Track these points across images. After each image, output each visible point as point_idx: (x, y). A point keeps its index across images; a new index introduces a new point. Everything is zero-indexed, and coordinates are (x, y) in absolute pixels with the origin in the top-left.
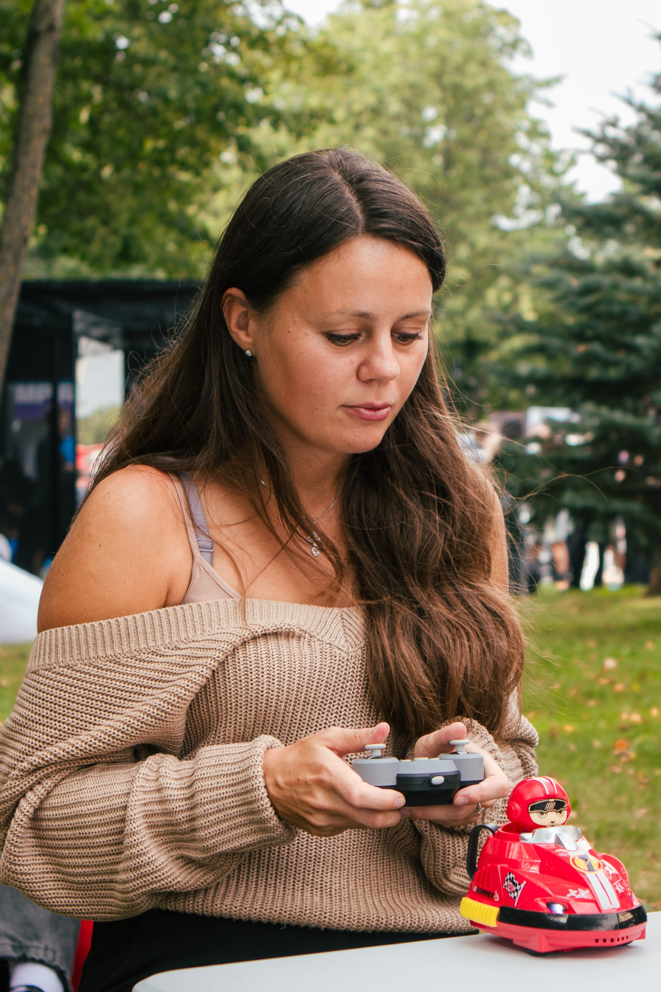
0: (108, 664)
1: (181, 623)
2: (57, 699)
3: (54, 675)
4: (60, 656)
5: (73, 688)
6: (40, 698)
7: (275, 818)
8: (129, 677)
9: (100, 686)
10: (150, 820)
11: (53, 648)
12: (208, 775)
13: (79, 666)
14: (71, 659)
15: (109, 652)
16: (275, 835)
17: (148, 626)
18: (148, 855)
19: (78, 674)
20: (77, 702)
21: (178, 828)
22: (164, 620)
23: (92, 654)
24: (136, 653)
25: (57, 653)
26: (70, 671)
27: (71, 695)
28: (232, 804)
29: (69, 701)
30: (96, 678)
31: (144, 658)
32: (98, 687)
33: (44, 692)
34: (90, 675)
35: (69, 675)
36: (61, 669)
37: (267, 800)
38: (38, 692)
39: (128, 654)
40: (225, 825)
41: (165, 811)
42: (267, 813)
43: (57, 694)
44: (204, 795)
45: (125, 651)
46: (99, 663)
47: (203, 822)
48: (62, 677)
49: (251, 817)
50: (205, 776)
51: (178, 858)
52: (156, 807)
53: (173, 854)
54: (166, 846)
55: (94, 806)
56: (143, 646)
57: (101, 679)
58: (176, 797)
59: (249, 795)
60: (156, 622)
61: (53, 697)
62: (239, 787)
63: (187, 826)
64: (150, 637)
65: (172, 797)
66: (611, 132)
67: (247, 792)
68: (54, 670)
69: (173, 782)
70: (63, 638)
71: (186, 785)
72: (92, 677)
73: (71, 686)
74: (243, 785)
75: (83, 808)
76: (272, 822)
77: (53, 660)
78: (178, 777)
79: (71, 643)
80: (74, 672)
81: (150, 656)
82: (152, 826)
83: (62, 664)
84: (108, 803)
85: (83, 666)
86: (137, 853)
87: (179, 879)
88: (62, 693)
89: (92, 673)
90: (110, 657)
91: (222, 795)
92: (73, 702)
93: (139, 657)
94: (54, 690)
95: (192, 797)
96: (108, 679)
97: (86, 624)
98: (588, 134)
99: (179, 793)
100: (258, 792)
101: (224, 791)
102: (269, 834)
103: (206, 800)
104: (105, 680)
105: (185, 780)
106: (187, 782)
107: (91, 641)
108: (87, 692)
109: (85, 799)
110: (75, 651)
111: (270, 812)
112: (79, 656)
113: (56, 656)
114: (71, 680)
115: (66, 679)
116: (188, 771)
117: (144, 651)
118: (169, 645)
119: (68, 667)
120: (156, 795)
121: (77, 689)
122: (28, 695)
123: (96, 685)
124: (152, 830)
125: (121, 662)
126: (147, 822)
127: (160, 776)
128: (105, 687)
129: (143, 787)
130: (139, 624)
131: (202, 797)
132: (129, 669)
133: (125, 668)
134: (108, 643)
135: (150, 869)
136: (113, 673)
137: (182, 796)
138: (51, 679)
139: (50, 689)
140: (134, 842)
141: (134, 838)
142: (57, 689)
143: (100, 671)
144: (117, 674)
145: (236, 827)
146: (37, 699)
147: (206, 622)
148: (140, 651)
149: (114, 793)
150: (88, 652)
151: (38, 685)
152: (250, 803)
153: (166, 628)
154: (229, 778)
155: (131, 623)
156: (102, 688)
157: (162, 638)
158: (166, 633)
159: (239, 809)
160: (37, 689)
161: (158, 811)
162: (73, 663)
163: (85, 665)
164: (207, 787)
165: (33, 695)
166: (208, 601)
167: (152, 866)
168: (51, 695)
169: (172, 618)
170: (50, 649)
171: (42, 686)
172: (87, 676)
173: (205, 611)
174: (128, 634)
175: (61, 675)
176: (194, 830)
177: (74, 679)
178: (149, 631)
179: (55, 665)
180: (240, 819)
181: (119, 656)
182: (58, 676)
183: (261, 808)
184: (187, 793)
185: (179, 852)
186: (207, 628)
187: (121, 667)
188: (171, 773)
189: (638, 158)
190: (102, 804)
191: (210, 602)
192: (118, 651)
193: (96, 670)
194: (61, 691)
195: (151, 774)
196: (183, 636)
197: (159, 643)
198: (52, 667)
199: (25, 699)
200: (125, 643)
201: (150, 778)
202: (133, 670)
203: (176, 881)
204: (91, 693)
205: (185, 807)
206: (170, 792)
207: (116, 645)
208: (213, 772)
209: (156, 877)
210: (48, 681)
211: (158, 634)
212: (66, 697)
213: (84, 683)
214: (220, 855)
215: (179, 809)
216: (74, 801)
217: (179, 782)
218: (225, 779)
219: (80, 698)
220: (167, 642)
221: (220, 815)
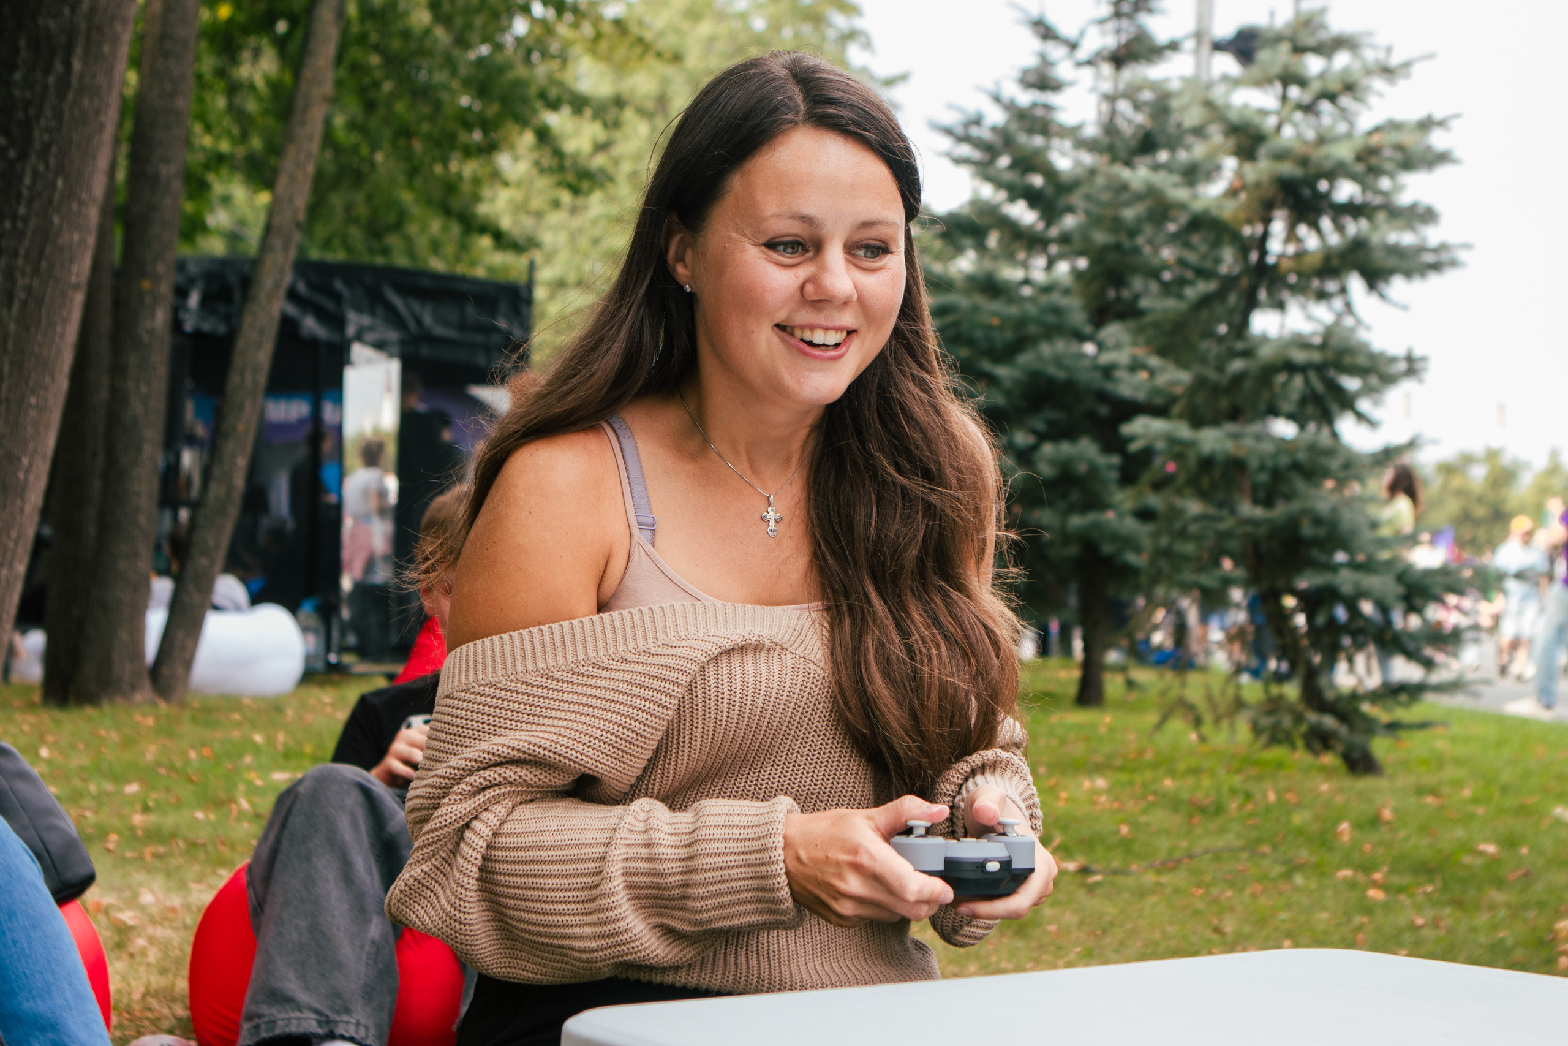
0: (539, 679)
1: (629, 631)
2: (479, 724)
3: (473, 696)
4: (480, 673)
5: (497, 710)
6: (458, 726)
7: (790, 900)
8: (566, 695)
9: (530, 706)
10: (630, 879)
11: (471, 664)
12: (715, 836)
13: (504, 682)
14: (494, 675)
15: (541, 665)
16: (786, 919)
17: (588, 633)
18: (627, 921)
19: (503, 693)
20: (505, 726)
21: (666, 893)
22: (608, 627)
23: (520, 668)
24: (573, 665)
25: (476, 670)
26: (492, 690)
27: (496, 719)
28: (740, 876)
29: (494, 726)
30: (525, 697)
31: (582, 671)
32: (528, 707)
33: (462, 718)
34: (518, 693)
35: (492, 695)
36: (482, 688)
37: (784, 877)
38: (454, 719)
39: (563, 667)
40: (726, 899)
41: (653, 872)
42: (782, 892)
43: (479, 719)
44: (707, 860)
45: (560, 663)
46: (529, 679)
47: (701, 892)
48: (483, 698)
49: (760, 894)
50: (711, 837)
51: (655, 927)
52: (641, 865)
53: (650, 921)
54: (643, 911)
55: (557, 853)
56: (581, 657)
57: (531, 698)
58: (668, 857)
59: (763, 869)
60: (598, 629)
61: (474, 723)
62: (753, 856)
63: (677, 891)
64: (590, 646)
65: (665, 856)
66: (975, 131)
67: (762, 864)
68: (472, 690)
69: (666, 837)
70: (484, 651)
71: (683, 843)
72: (520, 696)
73: (495, 708)
74: (758, 856)
75: (542, 853)
76: (786, 904)
77: (471, 678)
78: (673, 831)
79: (493, 656)
80: (498, 691)
81: (590, 668)
82: (630, 887)
83: (483, 682)
84: (575, 852)
85: (509, 683)
86: (614, 917)
87: (658, 952)
88: (485, 717)
89: (520, 690)
90: (542, 671)
91: (729, 863)
92: (500, 727)
93: (576, 670)
94: (474, 714)
95: (691, 858)
96: (539, 698)
97: (511, 633)
98: (948, 131)
99: (673, 851)
100: (776, 866)
101: (732, 858)
102: (778, 917)
103: (709, 866)
104: (536, 699)
105: (683, 837)
106: (685, 839)
107: (518, 653)
108: (514, 713)
109: (546, 844)
110: (499, 666)
111: (785, 893)
112: (504, 671)
113: (476, 674)
114: (494, 700)
115: (489, 699)
116: (687, 826)
117: (583, 662)
118: (613, 656)
119: (491, 685)
120: (644, 851)
121: (503, 711)
122: (443, 725)
123: (525, 705)
124: (631, 891)
125: (555, 677)
126: (626, 881)
127: (651, 829)
128: (536, 707)
129: (626, 839)
130: (578, 631)
131: (704, 861)
132: (565, 685)
133: (560, 684)
134: (539, 654)
135: (628, 937)
136: (545, 691)
137: (676, 856)
138: (469, 702)
139: (469, 713)
140: (611, 904)
141: (613, 899)
142: (477, 713)
143: (530, 688)
144: (551, 692)
145: (740, 903)
146: (455, 728)
147: (660, 628)
148: (577, 663)
149: (584, 841)
150: (514, 665)
151: (454, 710)
152: (763, 877)
153: (610, 635)
154: (740, 844)
155: (567, 630)
156: (533, 708)
157: (606, 648)
158: (610, 642)
159: (747, 882)
160: (452, 716)
161: (642, 870)
162: (496, 679)
163: (512, 681)
164: (711, 851)
165: (449, 724)
166: (662, 605)
167: (630, 934)
168: (472, 721)
169: (618, 624)
170: (468, 666)
171: (459, 712)
172: (514, 694)
173: (658, 615)
174: (564, 643)
175: (481, 696)
176: (685, 897)
177: (498, 699)
178: (589, 639)
179: (473, 684)
180: (746, 895)
181: (552, 669)
182: (478, 697)
183: (777, 886)
184: (683, 852)
185: (659, 920)
186: (661, 635)
187: (555, 683)
188: (664, 826)
189: (1004, 161)
190: (568, 852)
191: (664, 605)
192: (551, 663)
193: (524, 687)
194: (483, 714)
195: (637, 824)
196: (631, 644)
197: (601, 653)
198: (470, 686)
199: (438, 731)
200: (560, 654)
201: (634, 829)
202: (570, 686)
203: (655, 953)
204: (520, 715)
205: (678, 869)
206: (662, 850)
207: (550, 656)
208: (720, 833)
209: (633, 948)
210: (465, 704)
211: (600, 644)
212: (491, 721)
213: (511, 703)
214: (714, 931)
215: (670, 871)
216: (531, 844)
217: (673, 838)
218: (735, 844)
219: (508, 721)
220: (611, 652)
221: (723, 886)
